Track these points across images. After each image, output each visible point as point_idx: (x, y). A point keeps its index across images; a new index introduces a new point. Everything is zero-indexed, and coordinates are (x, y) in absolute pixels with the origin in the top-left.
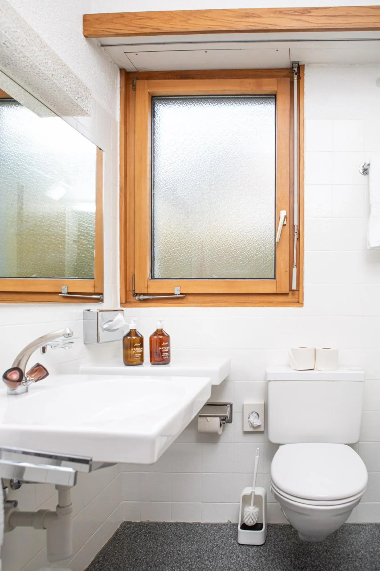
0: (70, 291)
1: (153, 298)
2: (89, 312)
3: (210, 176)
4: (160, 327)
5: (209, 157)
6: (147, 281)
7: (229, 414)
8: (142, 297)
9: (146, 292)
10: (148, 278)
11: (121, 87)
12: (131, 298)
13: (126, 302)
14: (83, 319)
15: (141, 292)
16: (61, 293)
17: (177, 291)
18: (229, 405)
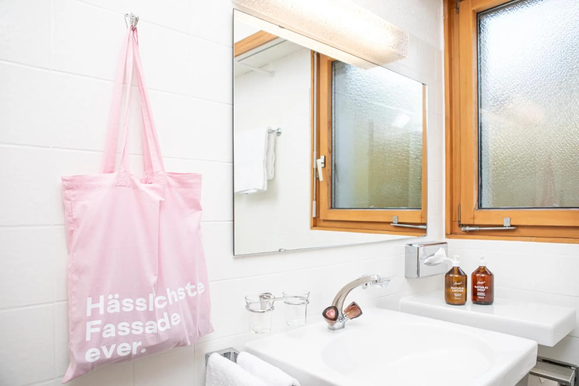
0: (400, 221)
1: (480, 230)
2: (411, 246)
3: (559, 73)
4: (482, 265)
5: (558, 50)
6: (474, 210)
7: (574, 378)
8: (468, 228)
9: (472, 223)
10: (475, 208)
11: (444, 15)
12: (457, 229)
13: (451, 233)
14: (405, 253)
15: (467, 223)
16: (392, 223)
17: (507, 223)
18: (575, 368)
